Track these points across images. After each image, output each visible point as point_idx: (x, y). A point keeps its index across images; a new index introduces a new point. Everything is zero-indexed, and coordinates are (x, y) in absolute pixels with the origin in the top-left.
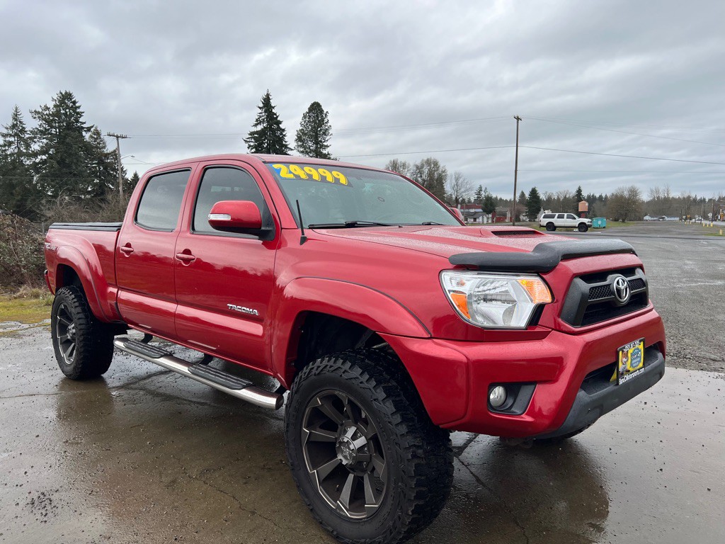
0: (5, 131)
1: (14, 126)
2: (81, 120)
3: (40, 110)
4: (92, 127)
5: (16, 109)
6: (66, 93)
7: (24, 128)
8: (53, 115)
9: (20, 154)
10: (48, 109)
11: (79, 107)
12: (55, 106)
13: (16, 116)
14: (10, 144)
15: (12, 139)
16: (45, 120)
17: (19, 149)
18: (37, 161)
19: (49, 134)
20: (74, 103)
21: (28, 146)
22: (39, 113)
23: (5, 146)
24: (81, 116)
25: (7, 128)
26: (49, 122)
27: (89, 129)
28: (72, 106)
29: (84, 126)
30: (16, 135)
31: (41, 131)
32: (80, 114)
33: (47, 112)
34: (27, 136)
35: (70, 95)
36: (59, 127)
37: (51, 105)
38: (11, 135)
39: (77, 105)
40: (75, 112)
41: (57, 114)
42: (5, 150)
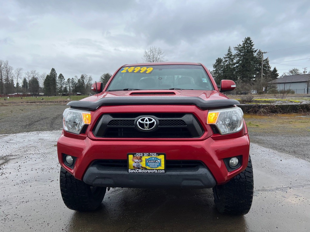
0: (225, 56)
1: (228, 54)
2: (252, 48)
3: (237, 47)
4: (257, 50)
5: (230, 47)
6: (248, 38)
7: (232, 54)
8: (242, 48)
9: (230, 64)
10: (240, 45)
11: (252, 43)
12: (243, 44)
13: (229, 50)
14: (226, 61)
15: (227, 59)
16: (239, 50)
17: (230, 62)
18: (235, 66)
19: (240, 55)
20: (251, 41)
21: (232, 61)
22: (237, 48)
23: (225, 62)
24: (253, 46)
25: (226, 55)
26: (240, 51)
27: (256, 51)
28: (250, 43)
29: (254, 50)
30: (229, 57)
31: (237, 55)
32: (252, 45)
33: (240, 47)
34: (232, 57)
35: (249, 38)
36: (244, 52)
37: (241, 44)
38: (227, 58)
39: (252, 42)
40: (251, 45)
41: (244, 47)
42: (225, 64)
